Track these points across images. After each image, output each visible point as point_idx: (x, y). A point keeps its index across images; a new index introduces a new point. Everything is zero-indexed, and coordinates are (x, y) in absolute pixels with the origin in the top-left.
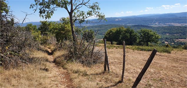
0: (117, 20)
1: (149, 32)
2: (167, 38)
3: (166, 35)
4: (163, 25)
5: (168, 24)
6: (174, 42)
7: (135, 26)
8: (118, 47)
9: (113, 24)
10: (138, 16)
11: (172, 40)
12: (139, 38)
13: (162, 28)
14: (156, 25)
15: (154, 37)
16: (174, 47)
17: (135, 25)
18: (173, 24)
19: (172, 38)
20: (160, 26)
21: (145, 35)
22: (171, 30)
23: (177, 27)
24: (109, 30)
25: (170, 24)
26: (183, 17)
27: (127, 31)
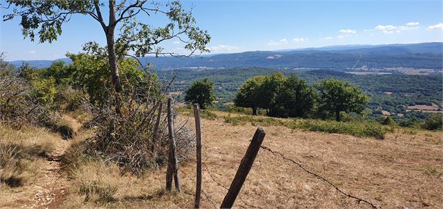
0: (272, 58)
1: (343, 87)
2: (386, 103)
3: (386, 94)
4: (380, 72)
5: (391, 69)
6: (403, 111)
7: (312, 73)
8: (260, 121)
9: (262, 67)
10: (320, 50)
11: (400, 107)
12: (318, 101)
13: (376, 80)
14: (362, 71)
15: (354, 100)
16: (403, 125)
17: (313, 71)
18: (400, 69)
19: (400, 104)
20: (370, 75)
21: (332, 93)
22: (396, 84)
23: (411, 76)
24: (250, 80)
25: (394, 69)
26: (424, 55)
27: (291, 84)
